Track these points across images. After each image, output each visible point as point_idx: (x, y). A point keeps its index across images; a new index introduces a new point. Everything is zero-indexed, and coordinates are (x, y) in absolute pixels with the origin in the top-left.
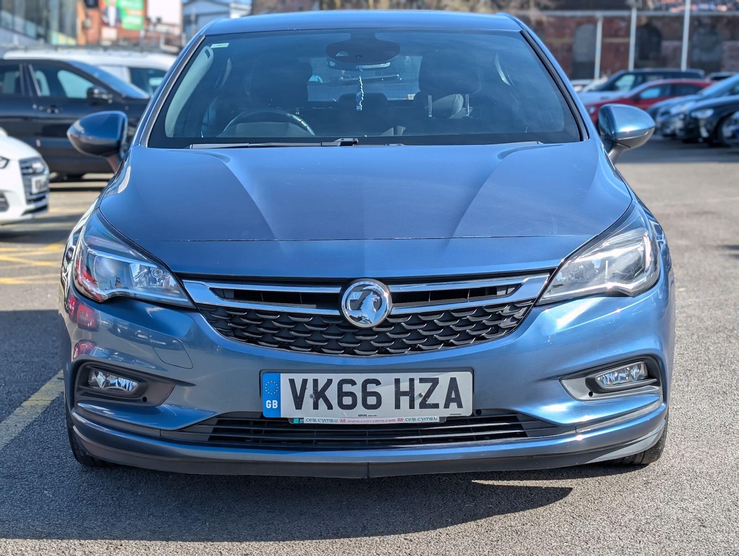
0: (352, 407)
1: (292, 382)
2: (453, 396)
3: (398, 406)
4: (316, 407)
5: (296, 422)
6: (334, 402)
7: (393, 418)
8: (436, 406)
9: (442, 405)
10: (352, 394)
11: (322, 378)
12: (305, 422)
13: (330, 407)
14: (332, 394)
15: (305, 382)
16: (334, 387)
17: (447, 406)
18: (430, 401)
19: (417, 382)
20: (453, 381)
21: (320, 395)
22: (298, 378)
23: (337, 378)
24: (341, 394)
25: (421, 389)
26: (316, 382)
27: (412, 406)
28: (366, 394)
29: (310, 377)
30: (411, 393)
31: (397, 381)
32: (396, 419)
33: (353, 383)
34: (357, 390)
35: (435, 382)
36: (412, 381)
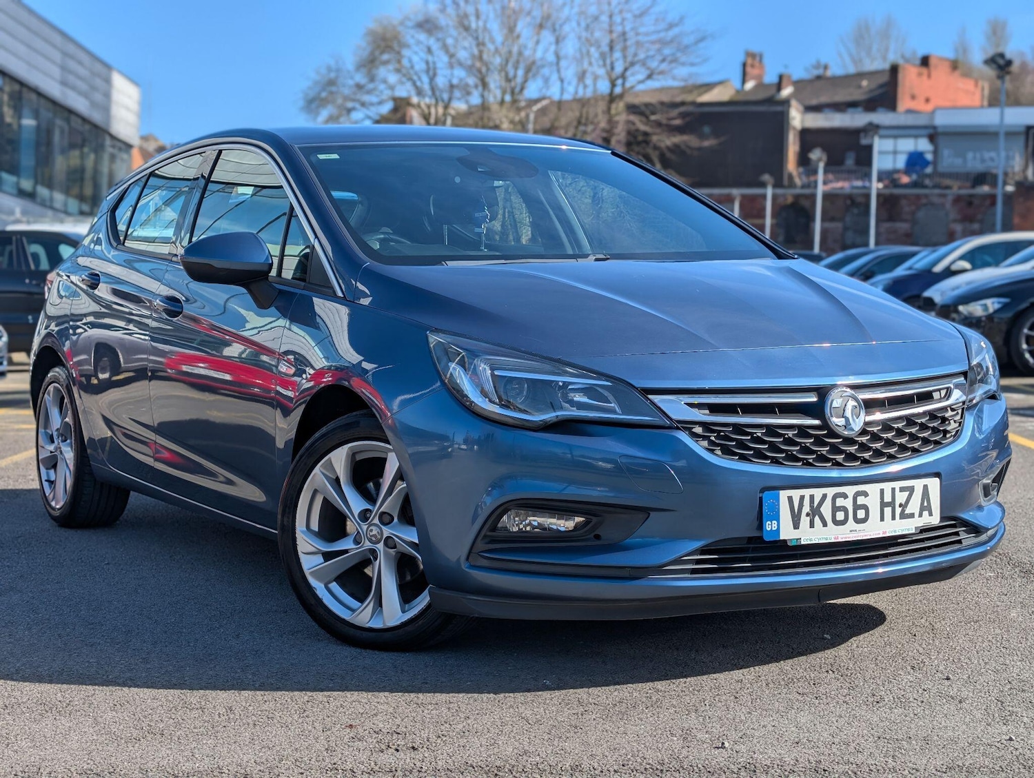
0: (843, 522)
1: (790, 499)
2: (926, 504)
3: (882, 519)
4: (812, 525)
5: (794, 543)
6: (828, 518)
7: (879, 532)
8: (912, 516)
9: (917, 515)
10: (845, 509)
11: (818, 493)
12: (803, 543)
13: (825, 524)
14: (826, 510)
15: (802, 498)
16: (828, 502)
17: (920, 515)
18: (908, 511)
19: (897, 490)
20: (926, 487)
21: (815, 512)
22: (796, 494)
23: (830, 492)
24: (835, 509)
25: (901, 498)
26: (812, 497)
27: (893, 518)
28: (857, 507)
29: (807, 492)
30: (892, 504)
31: (882, 491)
32: (881, 532)
33: (845, 496)
34: (848, 503)
35: (911, 490)
36: (893, 490)
